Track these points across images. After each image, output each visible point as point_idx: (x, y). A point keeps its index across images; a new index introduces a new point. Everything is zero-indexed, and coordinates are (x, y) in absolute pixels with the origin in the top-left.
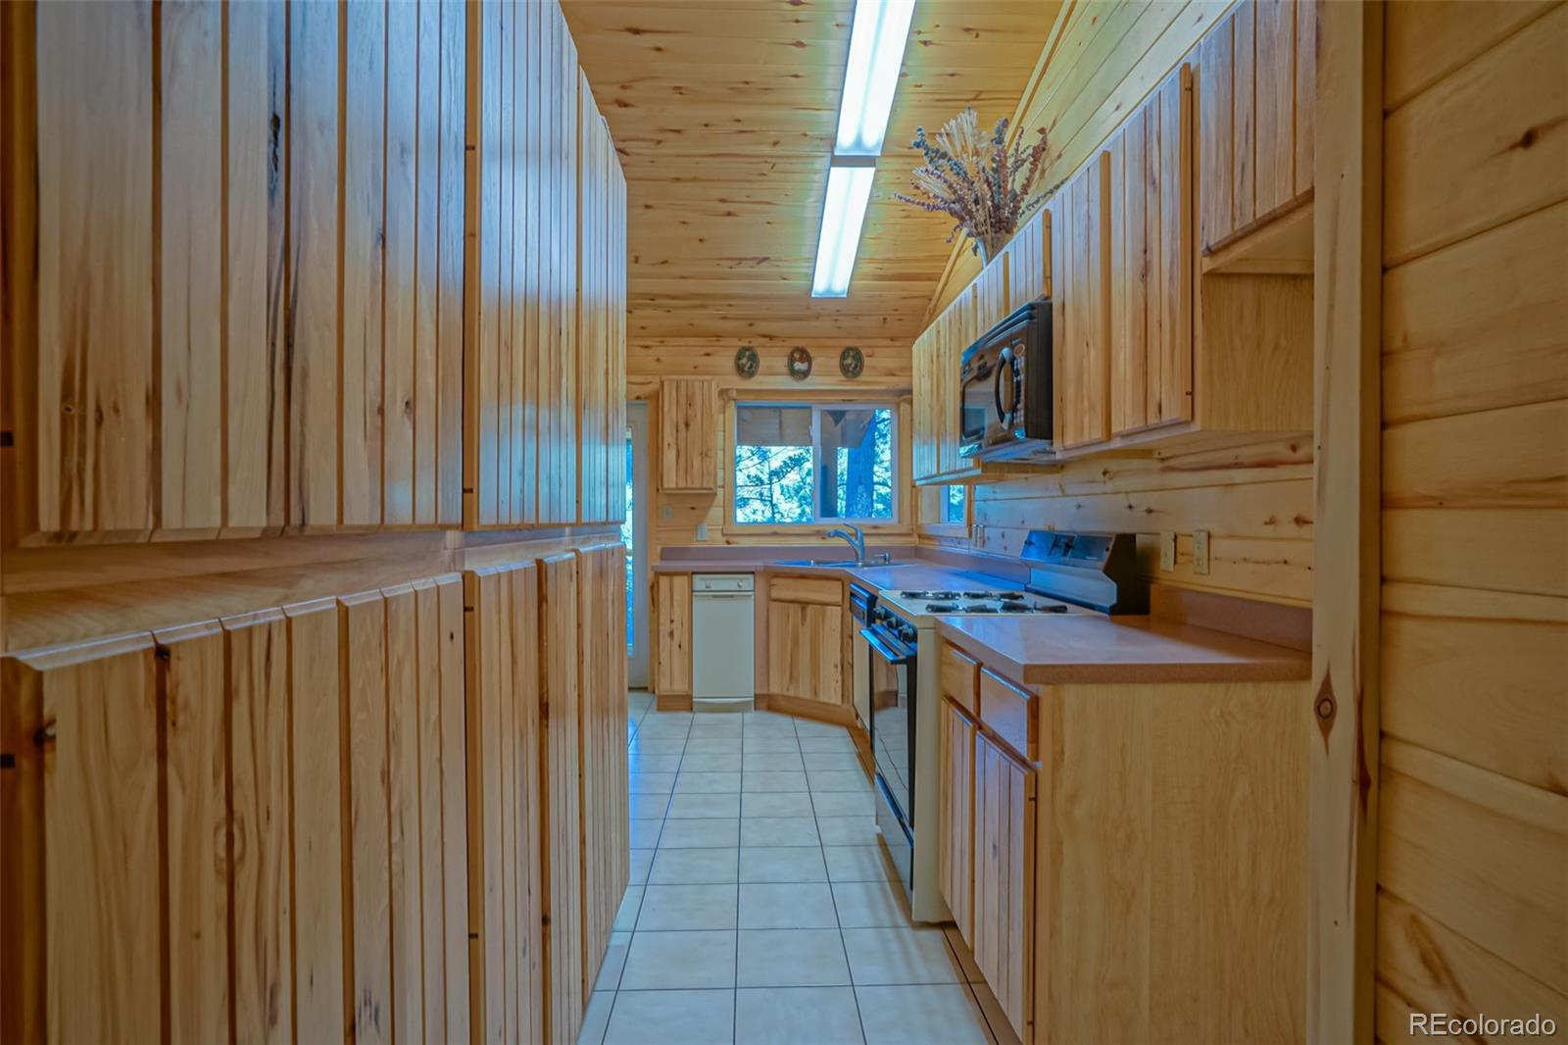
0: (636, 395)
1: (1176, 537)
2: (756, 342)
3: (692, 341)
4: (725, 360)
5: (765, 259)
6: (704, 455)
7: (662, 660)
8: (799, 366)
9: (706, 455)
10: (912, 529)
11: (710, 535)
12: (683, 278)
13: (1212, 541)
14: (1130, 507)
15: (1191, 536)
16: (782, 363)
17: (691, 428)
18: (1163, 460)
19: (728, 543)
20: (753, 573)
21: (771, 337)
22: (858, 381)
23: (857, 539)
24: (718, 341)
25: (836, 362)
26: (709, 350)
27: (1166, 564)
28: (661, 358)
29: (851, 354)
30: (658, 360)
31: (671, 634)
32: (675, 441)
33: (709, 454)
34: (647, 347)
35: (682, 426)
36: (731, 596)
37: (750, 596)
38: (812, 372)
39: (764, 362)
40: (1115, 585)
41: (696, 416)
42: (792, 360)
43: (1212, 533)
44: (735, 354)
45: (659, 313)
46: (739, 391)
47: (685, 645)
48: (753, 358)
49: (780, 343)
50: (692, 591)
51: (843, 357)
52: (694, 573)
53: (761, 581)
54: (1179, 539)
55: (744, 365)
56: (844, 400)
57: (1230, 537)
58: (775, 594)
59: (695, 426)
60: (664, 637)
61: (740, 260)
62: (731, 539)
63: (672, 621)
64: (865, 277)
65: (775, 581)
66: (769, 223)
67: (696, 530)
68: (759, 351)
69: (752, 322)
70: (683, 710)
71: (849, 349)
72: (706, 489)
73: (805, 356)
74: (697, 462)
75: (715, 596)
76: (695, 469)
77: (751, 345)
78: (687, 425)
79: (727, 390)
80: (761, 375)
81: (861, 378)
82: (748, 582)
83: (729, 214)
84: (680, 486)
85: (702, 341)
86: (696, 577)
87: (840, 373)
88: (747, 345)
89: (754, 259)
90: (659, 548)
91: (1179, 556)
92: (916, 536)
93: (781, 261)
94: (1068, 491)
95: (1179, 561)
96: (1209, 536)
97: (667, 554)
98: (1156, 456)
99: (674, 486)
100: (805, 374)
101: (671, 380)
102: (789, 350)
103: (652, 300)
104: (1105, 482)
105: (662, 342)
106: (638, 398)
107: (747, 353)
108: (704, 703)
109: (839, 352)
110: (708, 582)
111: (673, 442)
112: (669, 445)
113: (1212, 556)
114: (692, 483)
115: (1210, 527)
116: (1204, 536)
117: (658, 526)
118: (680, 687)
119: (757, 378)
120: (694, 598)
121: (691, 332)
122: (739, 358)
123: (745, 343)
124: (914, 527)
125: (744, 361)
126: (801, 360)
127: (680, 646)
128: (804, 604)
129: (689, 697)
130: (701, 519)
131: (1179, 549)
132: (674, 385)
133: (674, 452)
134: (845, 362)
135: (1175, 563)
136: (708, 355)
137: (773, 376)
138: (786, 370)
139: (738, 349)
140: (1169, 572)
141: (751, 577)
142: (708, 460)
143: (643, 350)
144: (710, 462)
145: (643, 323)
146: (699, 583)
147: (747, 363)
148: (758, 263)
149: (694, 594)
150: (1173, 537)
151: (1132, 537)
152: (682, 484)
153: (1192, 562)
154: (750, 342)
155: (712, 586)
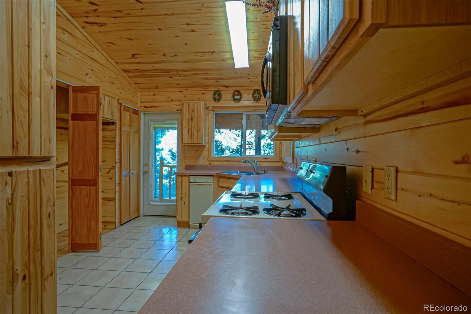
0: (177, 109)
1: (373, 169)
2: (221, 89)
3: (197, 89)
4: (209, 96)
5: (214, 52)
6: (198, 131)
7: (178, 209)
8: (237, 97)
9: (199, 131)
10: (280, 160)
11: (202, 161)
12: (185, 62)
13: (399, 175)
14: (348, 149)
15: (383, 169)
16: (230, 96)
17: (194, 121)
18: (365, 116)
19: (210, 164)
20: (212, 176)
21: (226, 87)
22: (260, 103)
23: (254, 163)
24: (207, 88)
25: (251, 95)
26: (203, 92)
27: (366, 188)
28: (186, 95)
29: (257, 92)
30: (185, 96)
31: (182, 199)
32: (187, 125)
33: (200, 130)
34: (181, 92)
35: (190, 120)
36: (204, 185)
37: (212, 185)
38: (242, 99)
39: (224, 96)
40: (331, 201)
41: (195, 116)
42: (234, 95)
43: (400, 169)
44: (213, 93)
45: (182, 77)
46: (213, 107)
47: (187, 203)
48: (220, 95)
49: (230, 89)
50: (189, 182)
51: (254, 94)
52: (190, 175)
53: (216, 179)
54: (375, 171)
55: (216, 97)
56: (254, 110)
57: (415, 173)
58: (221, 184)
59: (195, 120)
60: (179, 200)
61: (204, 53)
62: (211, 162)
63: (182, 194)
64: (255, 58)
65: (220, 179)
66: (210, 34)
67: (198, 159)
68: (222, 92)
69: (218, 80)
70: (187, 227)
71: (256, 90)
72: (199, 143)
73: (239, 93)
74: (195, 133)
75: (198, 185)
76: (195, 135)
77: (219, 90)
78: (192, 119)
79: (208, 107)
80: (223, 101)
81: (261, 101)
82: (210, 180)
83: (193, 31)
84: (189, 142)
85: (201, 89)
86: (191, 177)
87: (252, 99)
88: (217, 90)
89: (209, 52)
90: (185, 165)
91: (375, 184)
92: (281, 162)
93: (220, 52)
94: (322, 142)
95: (375, 187)
96: (397, 171)
97: (188, 168)
98: (360, 113)
99: (187, 142)
100: (239, 100)
101: (186, 103)
102: (233, 91)
103: (177, 72)
104: (336, 135)
105: (187, 89)
106: (178, 110)
107: (217, 93)
108: (194, 225)
109: (252, 91)
110: (195, 179)
111: (186, 126)
112: (185, 127)
113: (399, 187)
114: (194, 141)
115: (397, 164)
116: (393, 170)
117: (184, 158)
118: (185, 219)
119: (221, 102)
120: (190, 185)
121: (195, 85)
122: (214, 95)
123: (216, 89)
124: (281, 158)
125: (216, 96)
126: (238, 95)
127: (185, 203)
129: (188, 223)
130: (200, 155)
131: (375, 179)
132: (187, 104)
133: (187, 130)
134: (254, 95)
135: (372, 188)
136: (203, 94)
137: (227, 101)
138: (232, 99)
139: (214, 91)
140: (368, 193)
141: (212, 177)
142: (199, 132)
143: (180, 93)
144: (200, 133)
145: (178, 82)
146: (192, 179)
147: (217, 96)
148: (212, 54)
150: (371, 170)
151: (344, 168)
152: (190, 142)
153: (383, 189)
154: (218, 89)
155: (197, 181)
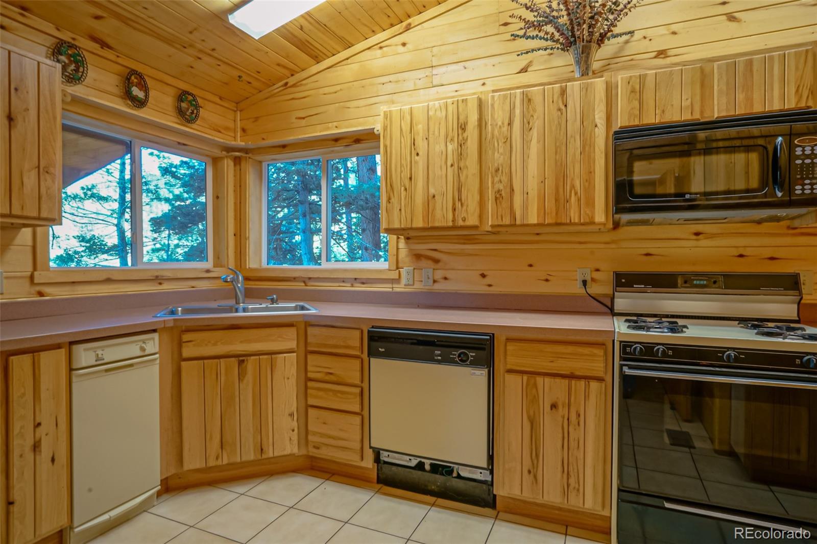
6: (44, 171)
7: (15, 497)
8: (136, 92)
9: (48, 171)
11: (7, 286)
16: (115, 82)
17: (17, 125)
18: (794, 228)
19: (40, 294)
20: (155, 331)
24: (23, 15)
25: (172, 101)
26: (5, 21)
29: (188, 99)
31: (37, 445)
36: (131, 365)
37: (155, 359)
38: (150, 103)
42: (129, 83)
47: (60, 456)
48: (79, 61)
49: (114, 58)
50: (71, 370)
51: (180, 99)
52: (72, 343)
58: (191, 352)
62: (43, 290)
63: (38, 425)
71: (185, 92)
73: (142, 81)
74: (30, 180)
75: (107, 371)
76: (27, 189)
78: (10, 118)
80: (89, 86)
82: (152, 343)
86: (77, 348)
87: (176, 113)
88: (70, 41)
102: (127, 71)
104: (697, 240)
107: (70, 51)
110: (98, 352)
114: (23, 208)
118: (53, 524)
120: (74, 379)
122: (56, 52)
123: (65, 37)
125: (65, 59)
126: (139, 86)
128: (241, 359)
134: (181, 105)
138: (122, 92)
141: (155, 335)
142: (49, 178)
146: (83, 356)
147: (71, 63)
149: (74, 372)
154: (74, 39)
155: (104, 357)
